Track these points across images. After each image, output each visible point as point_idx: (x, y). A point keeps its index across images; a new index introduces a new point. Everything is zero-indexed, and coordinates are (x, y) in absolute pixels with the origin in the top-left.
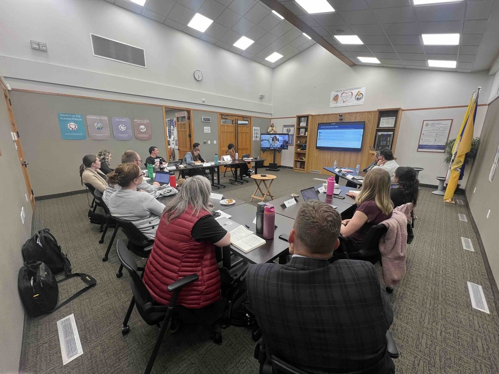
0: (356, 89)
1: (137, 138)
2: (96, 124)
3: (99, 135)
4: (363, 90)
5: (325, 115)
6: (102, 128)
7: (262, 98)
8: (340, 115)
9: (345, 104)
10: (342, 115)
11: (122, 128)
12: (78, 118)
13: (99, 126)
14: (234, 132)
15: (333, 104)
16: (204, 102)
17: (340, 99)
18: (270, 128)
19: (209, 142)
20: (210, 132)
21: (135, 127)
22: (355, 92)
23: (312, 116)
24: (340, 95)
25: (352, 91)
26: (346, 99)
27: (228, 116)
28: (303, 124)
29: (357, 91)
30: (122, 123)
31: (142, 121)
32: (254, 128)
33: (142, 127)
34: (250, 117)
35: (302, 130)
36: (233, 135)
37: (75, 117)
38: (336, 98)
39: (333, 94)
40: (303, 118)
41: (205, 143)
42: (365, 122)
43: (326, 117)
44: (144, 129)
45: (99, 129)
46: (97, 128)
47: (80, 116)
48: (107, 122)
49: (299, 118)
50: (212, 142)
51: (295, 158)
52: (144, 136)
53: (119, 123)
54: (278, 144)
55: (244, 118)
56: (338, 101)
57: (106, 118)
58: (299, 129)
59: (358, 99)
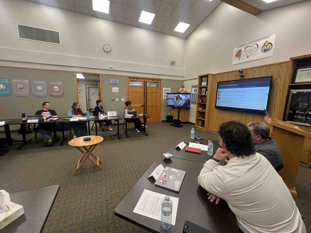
0: (262, 39)
1: (51, 96)
2: (19, 85)
3: (21, 93)
4: (272, 39)
5: (225, 73)
6: (23, 88)
7: (173, 63)
8: (240, 72)
9: (249, 59)
10: (242, 72)
11: (39, 88)
12: (6, 81)
13: (21, 86)
14: (143, 91)
15: (235, 61)
16: (111, 68)
17: (243, 54)
18: (181, 89)
19: (117, 99)
20: (118, 91)
21: (50, 88)
22: (261, 43)
23: (213, 75)
24: (243, 49)
25: (258, 43)
26: (251, 53)
27: (137, 79)
28: (204, 84)
29: (264, 41)
30: (40, 84)
31: (56, 83)
32: (164, 88)
33: (56, 87)
34: (160, 80)
35: (204, 90)
36: (142, 94)
37: (4, 81)
38: (239, 54)
39: (236, 50)
40: (204, 78)
41: (113, 100)
42: (272, 77)
43: (226, 75)
44: (57, 89)
45: (21, 88)
46: (19, 88)
47: (7, 80)
48: (28, 84)
49: (201, 78)
50: (120, 100)
51: (197, 116)
52: (57, 94)
53: (37, 85)
54: (181, 103)
55: (154, 80)
56: (241, 58)
57: (27, 81)
58: (201, 88)
59: (265, 51)
